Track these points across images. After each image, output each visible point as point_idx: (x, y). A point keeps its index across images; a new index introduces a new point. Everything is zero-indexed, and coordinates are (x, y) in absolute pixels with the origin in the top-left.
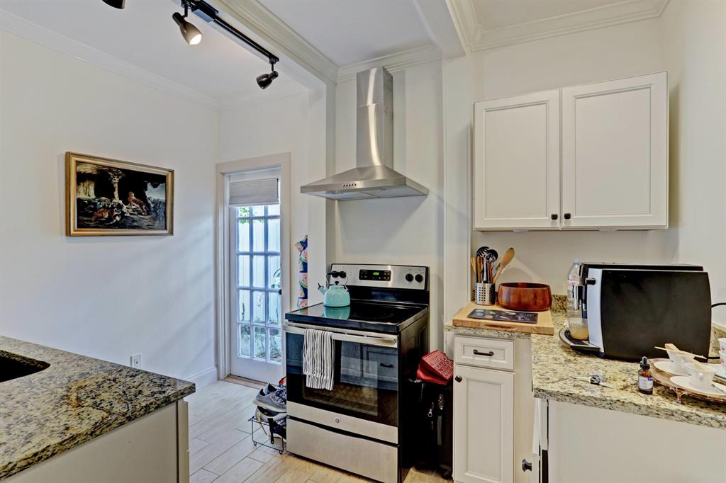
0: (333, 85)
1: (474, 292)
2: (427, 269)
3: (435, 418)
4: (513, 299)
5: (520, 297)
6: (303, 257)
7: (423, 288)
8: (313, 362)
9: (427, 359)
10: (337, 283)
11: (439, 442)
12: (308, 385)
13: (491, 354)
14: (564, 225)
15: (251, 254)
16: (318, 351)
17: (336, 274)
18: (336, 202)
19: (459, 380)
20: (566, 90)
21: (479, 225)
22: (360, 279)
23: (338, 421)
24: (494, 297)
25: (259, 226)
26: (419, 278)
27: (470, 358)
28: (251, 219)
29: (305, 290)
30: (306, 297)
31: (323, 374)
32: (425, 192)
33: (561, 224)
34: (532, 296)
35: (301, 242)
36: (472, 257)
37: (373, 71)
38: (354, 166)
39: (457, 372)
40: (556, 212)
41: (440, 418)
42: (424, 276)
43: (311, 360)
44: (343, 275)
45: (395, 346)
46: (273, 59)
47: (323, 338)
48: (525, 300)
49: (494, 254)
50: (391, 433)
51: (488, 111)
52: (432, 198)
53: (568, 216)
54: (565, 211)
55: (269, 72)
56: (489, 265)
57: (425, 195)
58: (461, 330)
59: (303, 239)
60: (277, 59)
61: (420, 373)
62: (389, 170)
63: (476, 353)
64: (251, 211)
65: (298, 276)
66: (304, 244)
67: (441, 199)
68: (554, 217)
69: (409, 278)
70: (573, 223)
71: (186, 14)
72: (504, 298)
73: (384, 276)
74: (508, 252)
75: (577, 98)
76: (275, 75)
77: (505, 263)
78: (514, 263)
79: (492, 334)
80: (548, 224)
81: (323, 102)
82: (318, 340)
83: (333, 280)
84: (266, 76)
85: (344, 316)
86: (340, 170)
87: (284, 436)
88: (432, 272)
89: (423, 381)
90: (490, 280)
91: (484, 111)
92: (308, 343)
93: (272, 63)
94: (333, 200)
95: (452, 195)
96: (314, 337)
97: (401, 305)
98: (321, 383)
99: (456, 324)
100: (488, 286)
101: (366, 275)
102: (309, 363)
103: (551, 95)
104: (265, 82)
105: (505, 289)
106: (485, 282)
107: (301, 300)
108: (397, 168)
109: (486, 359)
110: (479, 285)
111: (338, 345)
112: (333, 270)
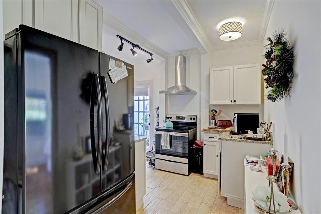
0: (167, 59)
1: (210, 123)
2: (196, 116)
3: (198, 157)
4: (221, 124)
5: (222, 123)
6: (157, 113)
7: (195, 122)
8: (164, 141)
9: (196, 141)
10: (169, 120)
11: (200, 164)
12: (162, 148)
13: (213, 138)
14: (234, 103)
15: (139, 112)
16: (166, 138)
17: (168, 118)
18: (168, 96)
19: (205, 145)
20: (235, 66)
21: (211, 103)
22: (176, 119)
23: (171, 158)
24: (216, 124)
25: (141, 102)
26: (194, 119)
27: (208, 139)
28: (139, 100)
29: (158, 123)
30: (158, 125)
31: (167, 145)
32: (195, 93)
33: (233, 103)
34: (226, 123)
35: (157, 108)
36: (210, 112)
37: (179, 57)
38: (174, 85)
39: (205, 143)
40: (232, 100)
41: (200, 157)
42: (195, 118)
43: (163, 141)
44: (171, 118)
45: (188, 136)
46: (151, 54)
47: (167, 134)
48: (224, 124)
49: (216, 111)
50: (186, 161)
51: (214, 71)
52: (198, 95)
53: (235, 101)
54: (234, 100)
55: (151, 58)
56: (214, 115)
57: (196, 94)
58: (205, 132)
59: (157, 107)
60: (152, 54)
61: (194, 145)
62: (184, 86)
63: (209, 137)
64: (139, 98)
65: (156, 119)
66: (158, 109)
67: (200, 95)
68: (231, 101)
69: (191, 119)
70: (237, 103)
71: (133, 49)
72: (218, 124)
73: (184, 118)
74: (219, 111)
75: (238, 68)
76: (152, 59)
77: (219, 114)
78: (222, 114)
79: (214, 132)
80: (230, 103)
81: (164, 65)
82: (166, 135)
83: (167, 120)
84: (150, 59)
85: (172, 129)
86: (169, 87)
87: (155, 166)
88: (198, 117)
89: (195, 147)
90: (214, 119)
91: (212, 71)
92: (163, 136)
93: (151, 56)
94: (167, 95)
95: (204, 94)
96: (165, 135)
97: (187, 127)
98: (166, 147)
99: (204, 130)
100: (214, 121)
101: (177, 118)
102: (163, 142)
103: (231, 67)
104: (149, 61)
105: (219, 121)
106: (213, 120)
107: (157, 126)
108: (187, 86)
109: (212, 139)
110: (212, 121)
111: (171, 136)
112: (167, 117)
